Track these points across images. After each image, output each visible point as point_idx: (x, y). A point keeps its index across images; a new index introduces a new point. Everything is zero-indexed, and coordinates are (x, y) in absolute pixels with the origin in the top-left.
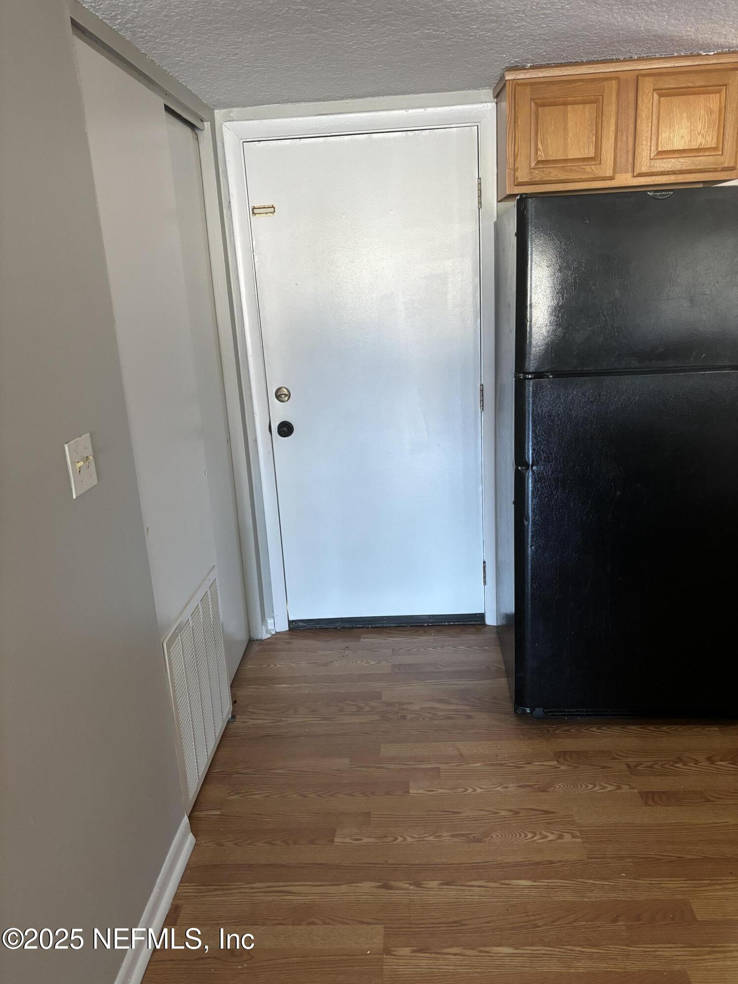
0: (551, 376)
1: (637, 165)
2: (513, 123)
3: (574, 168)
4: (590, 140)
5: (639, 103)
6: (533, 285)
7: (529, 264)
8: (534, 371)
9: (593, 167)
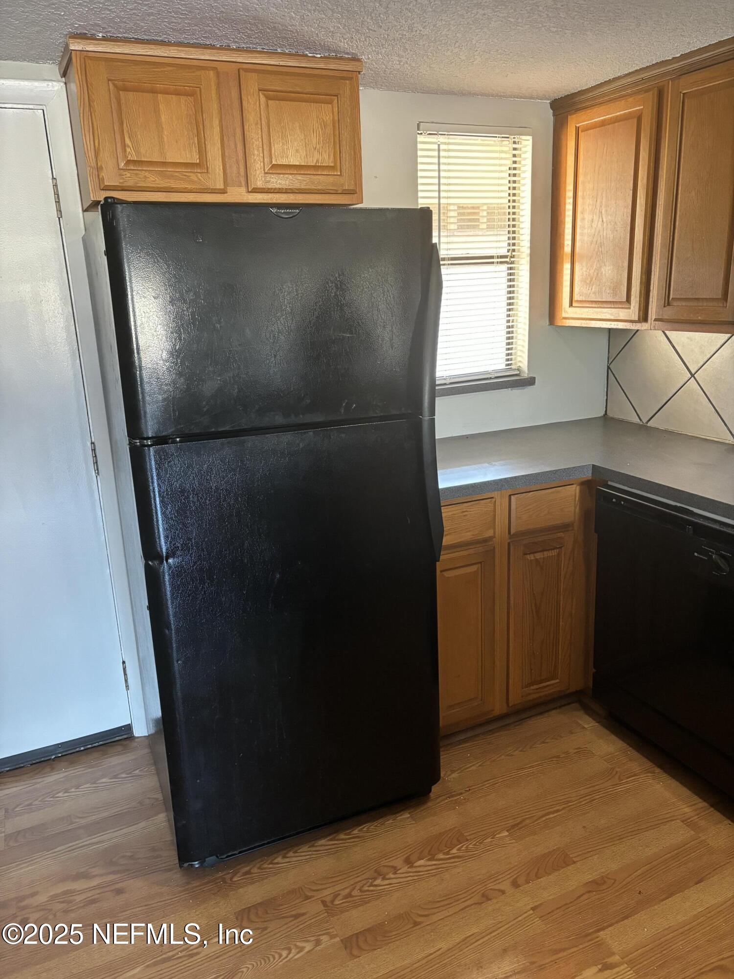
0: (178, 439)
1: (251, 179)
2: (87, 109)
3: (177, 174)
4: (191, 141)
5: (245, 103)
6: (138, 323)
7: (129, 293)
8: (154, 435)
9: (199, 175)
